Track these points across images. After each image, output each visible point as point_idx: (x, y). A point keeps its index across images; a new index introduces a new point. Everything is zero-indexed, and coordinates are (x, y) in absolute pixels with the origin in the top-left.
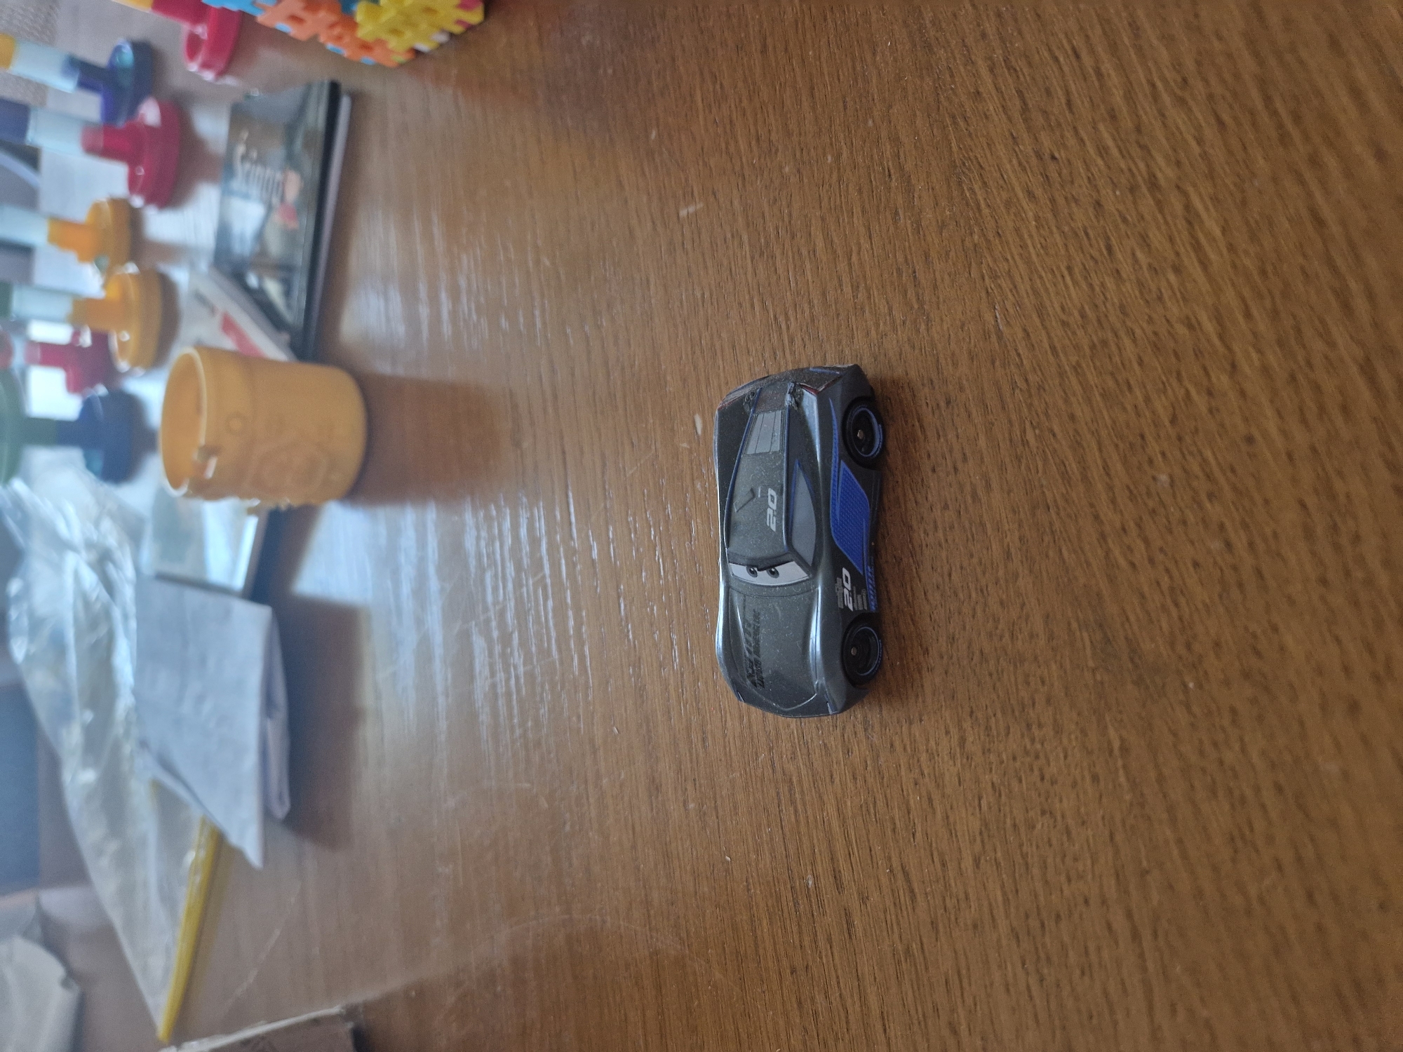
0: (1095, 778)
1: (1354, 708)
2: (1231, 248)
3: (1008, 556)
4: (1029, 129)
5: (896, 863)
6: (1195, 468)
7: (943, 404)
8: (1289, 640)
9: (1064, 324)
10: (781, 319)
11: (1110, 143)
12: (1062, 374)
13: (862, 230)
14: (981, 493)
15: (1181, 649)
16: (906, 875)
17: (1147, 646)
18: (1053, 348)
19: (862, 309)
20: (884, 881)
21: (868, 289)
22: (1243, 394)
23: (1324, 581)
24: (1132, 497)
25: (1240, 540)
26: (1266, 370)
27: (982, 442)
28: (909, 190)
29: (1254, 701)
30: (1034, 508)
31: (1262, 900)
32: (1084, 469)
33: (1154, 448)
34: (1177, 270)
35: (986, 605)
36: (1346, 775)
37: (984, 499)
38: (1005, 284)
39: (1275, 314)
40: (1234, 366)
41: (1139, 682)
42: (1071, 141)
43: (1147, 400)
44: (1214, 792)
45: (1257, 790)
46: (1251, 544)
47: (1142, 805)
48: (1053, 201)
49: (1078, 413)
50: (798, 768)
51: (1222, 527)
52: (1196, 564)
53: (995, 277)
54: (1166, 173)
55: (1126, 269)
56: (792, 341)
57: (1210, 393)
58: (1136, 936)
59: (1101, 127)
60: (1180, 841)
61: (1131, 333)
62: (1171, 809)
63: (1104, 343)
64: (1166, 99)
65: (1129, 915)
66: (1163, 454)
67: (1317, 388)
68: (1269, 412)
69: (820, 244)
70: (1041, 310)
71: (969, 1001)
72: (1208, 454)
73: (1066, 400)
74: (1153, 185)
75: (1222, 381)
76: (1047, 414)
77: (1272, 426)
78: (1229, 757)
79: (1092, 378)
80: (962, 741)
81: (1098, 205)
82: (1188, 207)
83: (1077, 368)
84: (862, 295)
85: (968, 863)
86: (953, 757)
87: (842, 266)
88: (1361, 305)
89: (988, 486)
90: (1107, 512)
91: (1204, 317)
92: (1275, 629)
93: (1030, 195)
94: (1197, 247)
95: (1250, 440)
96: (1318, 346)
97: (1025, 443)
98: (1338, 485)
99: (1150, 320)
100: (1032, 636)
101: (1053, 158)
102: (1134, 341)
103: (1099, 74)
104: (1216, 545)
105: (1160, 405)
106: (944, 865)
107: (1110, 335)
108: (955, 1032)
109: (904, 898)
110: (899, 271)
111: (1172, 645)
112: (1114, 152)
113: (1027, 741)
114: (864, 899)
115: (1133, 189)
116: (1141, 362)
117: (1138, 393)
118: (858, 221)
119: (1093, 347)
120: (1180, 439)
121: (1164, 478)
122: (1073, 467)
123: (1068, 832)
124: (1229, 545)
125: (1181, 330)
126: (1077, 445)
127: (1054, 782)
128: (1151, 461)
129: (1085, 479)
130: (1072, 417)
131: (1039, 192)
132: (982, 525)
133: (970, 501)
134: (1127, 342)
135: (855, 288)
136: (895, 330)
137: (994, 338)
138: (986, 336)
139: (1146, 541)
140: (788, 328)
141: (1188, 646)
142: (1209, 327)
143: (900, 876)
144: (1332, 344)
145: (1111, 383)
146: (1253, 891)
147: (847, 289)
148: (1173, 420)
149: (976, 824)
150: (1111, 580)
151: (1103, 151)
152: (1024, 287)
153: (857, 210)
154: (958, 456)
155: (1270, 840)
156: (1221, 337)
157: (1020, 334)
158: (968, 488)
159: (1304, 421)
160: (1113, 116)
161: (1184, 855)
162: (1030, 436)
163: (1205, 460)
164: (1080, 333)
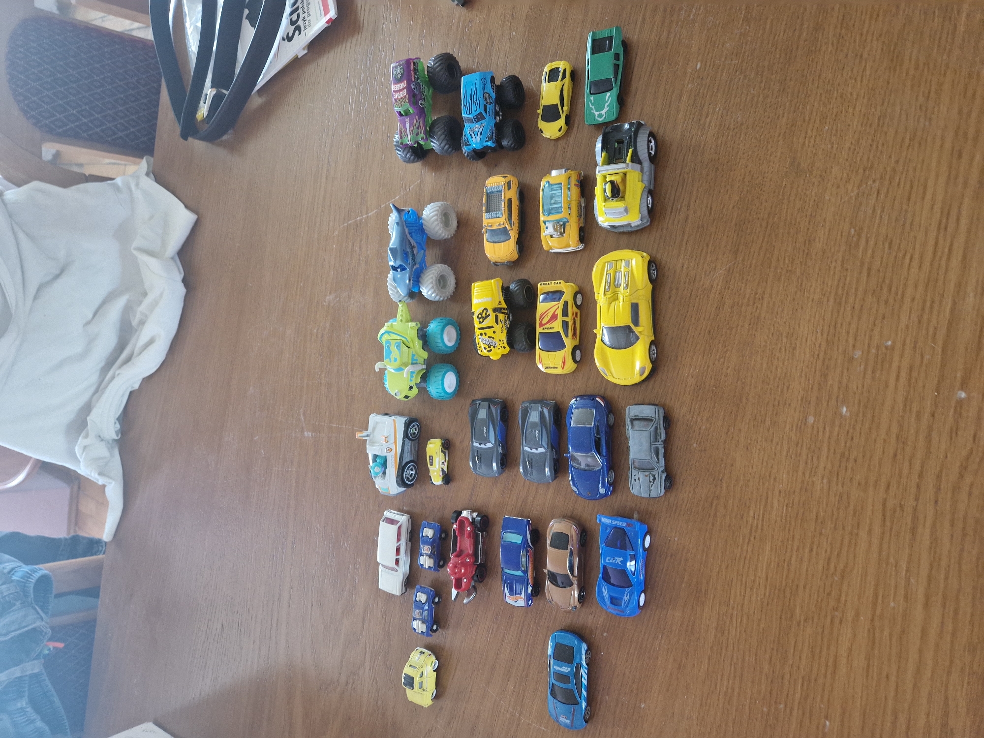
0: (774, 192)
1: (838, 187)
2: (869, 80)
3: (779, 136)
4: (841, 26)
5: (709, 205)
6: (835, 128)
7: (782, 90)
8: (833, 171)
9: (824, 82)
10: (744, 44)
11: (857, 41)
12: (816, 95)
13: (783, 30)
14: (780, 117)
15: (810, 167)
16: (711, 208)
17: (802, 165)
18: (818, 87)
19: (771, 53)
20: (704, 209)
21: (776, 48)
22: (853, 114)
23: (847, 160)
24: (817, 130)
25: (835, 146)
26: (861, 111)
27: (788, 104)
28: (802, 25)
29: (819, 182)
30: (792, 126)
31: (799, 222)
32: (810, 119)
33: (828, 120)
34: (855, 79)
35: (767, 146)
36: (830, 200)
37: (780, 119)
38: (815, 65)
39: (869, 99)
40: (855, 107)
41: (796, 173)
42: (849, 35)
43: (833, 108)
44: (800, 199)
45: (810, 200)
46: (837, 149)
47: (783, 200)
48: (837, 49)
49: (816, 106)
50: (689, 177)
51: (833, 143)
52: (823, 150)
53: (812, 61)
54: (865, 55)
55: (845, 74)
56: (745, 52)
57: (847, 112)
58: (766, 227)
59: (858, 35)
60: (787, 208)
61: (838, 90)
62: (789, 202)
63: (830, 90)
64: (875, 38)
65: (767, 223)
66: (830, 122)
67: (868, 118)
68: (856, 120)
69: (768, 27)
70: (820, 76)
71: (715, 238)
72: (839, 125)
73: (814, 102)
74: (861, 56)
75: (851, 110)
76: (807, 103)
77: (855, 123)
78: (808, 192)
79: (823, 98)
80: (744, 178)
81: (847, 55)
82: (865, 66)
83: (821, 94)
84: (773, 49)
85: (731, 207)
86: (739, 182)
87: (772, 38)
88: (886, 104)
89: (783, 116)
90: (809, 132)
91: (855, 94)
92: (832, 167)
93: (833, 44)
94: (862, 76)
95: (849, 125)
96: (873, 110)
97: (798, 108)
98: (861, 141)
99: (843, 90)
100: (776, 156)
101: (843, 37)
102: (837, 93)
103: (864, 22)
104: (829, 146)
105: (835, 110)
106: (724, 207)
107: (832, 89)
108: (708, 245)
109: (708, 213)
110: (788, 47)
111: (808, 166)
112: (857, 44)
113: (761, 181)
114: (695, 212)
115: (857, 55)
116: (836, 99)
117: (831, 106)
118: (783, 26)
119: (827, 90)
120: (835, 120)
121: (827, 128)
122: (807, 118)
123: (762, 204)
124: (832, 147)
125: (849, 95)
126: (811, 113)
127: (764, 191)
128: (826, 123)
129: (809, 122)
130: (813, 106)
131: (835, 45)
132: (777, 126)
133: (776, 117)
134: (836, 92)
135: (773, 46)
136: (778, 64)
137: (804, 78)
138: (803, 76)
139: (815, 141)
140: (745, 48)
141: (812, 167)
142: (855, 96)
143: (709, 208)
144: (876, 110)
145: (826, 101)
146: (798, 221)
147: (770, 45)
148: (836, 115)
149: (738, 198)
150: (802, 148)
151: (855, 42)
152: (819, 68)
153: (784, 23)
154: (779, 105)
155: (807, 210)
156: (856, 100)
157: (811, 80)
158: (777, 115)
159: (862, 125)
160: (861, 35)
161: (787, 212)
162: (800, 107)
163: (837, 126)
164: (826, 86)
